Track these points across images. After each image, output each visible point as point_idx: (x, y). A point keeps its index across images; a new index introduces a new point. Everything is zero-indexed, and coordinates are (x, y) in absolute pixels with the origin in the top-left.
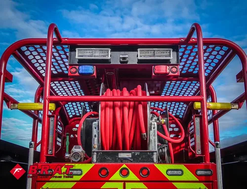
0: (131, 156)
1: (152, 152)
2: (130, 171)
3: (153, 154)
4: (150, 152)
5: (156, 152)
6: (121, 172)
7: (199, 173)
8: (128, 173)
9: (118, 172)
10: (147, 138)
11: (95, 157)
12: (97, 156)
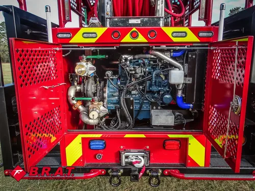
0: (140, 22)
1: (159, 18)
2: (139, 33)
3: (160, 20)
4: (157, 18)
5: (163, 18)
6: (131, 34)
7: (201, 34)
8: (138, 35)
9: (129, 34)
10: (155, 5)
11: (108, 23)
12: (110, 22)
